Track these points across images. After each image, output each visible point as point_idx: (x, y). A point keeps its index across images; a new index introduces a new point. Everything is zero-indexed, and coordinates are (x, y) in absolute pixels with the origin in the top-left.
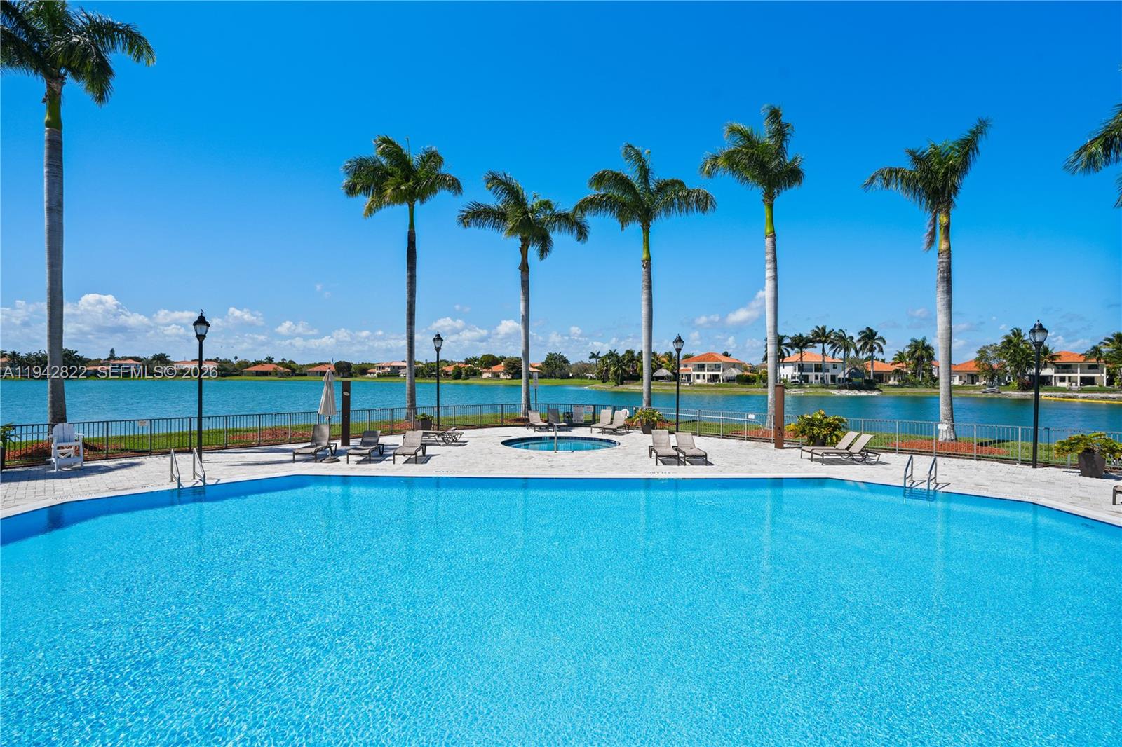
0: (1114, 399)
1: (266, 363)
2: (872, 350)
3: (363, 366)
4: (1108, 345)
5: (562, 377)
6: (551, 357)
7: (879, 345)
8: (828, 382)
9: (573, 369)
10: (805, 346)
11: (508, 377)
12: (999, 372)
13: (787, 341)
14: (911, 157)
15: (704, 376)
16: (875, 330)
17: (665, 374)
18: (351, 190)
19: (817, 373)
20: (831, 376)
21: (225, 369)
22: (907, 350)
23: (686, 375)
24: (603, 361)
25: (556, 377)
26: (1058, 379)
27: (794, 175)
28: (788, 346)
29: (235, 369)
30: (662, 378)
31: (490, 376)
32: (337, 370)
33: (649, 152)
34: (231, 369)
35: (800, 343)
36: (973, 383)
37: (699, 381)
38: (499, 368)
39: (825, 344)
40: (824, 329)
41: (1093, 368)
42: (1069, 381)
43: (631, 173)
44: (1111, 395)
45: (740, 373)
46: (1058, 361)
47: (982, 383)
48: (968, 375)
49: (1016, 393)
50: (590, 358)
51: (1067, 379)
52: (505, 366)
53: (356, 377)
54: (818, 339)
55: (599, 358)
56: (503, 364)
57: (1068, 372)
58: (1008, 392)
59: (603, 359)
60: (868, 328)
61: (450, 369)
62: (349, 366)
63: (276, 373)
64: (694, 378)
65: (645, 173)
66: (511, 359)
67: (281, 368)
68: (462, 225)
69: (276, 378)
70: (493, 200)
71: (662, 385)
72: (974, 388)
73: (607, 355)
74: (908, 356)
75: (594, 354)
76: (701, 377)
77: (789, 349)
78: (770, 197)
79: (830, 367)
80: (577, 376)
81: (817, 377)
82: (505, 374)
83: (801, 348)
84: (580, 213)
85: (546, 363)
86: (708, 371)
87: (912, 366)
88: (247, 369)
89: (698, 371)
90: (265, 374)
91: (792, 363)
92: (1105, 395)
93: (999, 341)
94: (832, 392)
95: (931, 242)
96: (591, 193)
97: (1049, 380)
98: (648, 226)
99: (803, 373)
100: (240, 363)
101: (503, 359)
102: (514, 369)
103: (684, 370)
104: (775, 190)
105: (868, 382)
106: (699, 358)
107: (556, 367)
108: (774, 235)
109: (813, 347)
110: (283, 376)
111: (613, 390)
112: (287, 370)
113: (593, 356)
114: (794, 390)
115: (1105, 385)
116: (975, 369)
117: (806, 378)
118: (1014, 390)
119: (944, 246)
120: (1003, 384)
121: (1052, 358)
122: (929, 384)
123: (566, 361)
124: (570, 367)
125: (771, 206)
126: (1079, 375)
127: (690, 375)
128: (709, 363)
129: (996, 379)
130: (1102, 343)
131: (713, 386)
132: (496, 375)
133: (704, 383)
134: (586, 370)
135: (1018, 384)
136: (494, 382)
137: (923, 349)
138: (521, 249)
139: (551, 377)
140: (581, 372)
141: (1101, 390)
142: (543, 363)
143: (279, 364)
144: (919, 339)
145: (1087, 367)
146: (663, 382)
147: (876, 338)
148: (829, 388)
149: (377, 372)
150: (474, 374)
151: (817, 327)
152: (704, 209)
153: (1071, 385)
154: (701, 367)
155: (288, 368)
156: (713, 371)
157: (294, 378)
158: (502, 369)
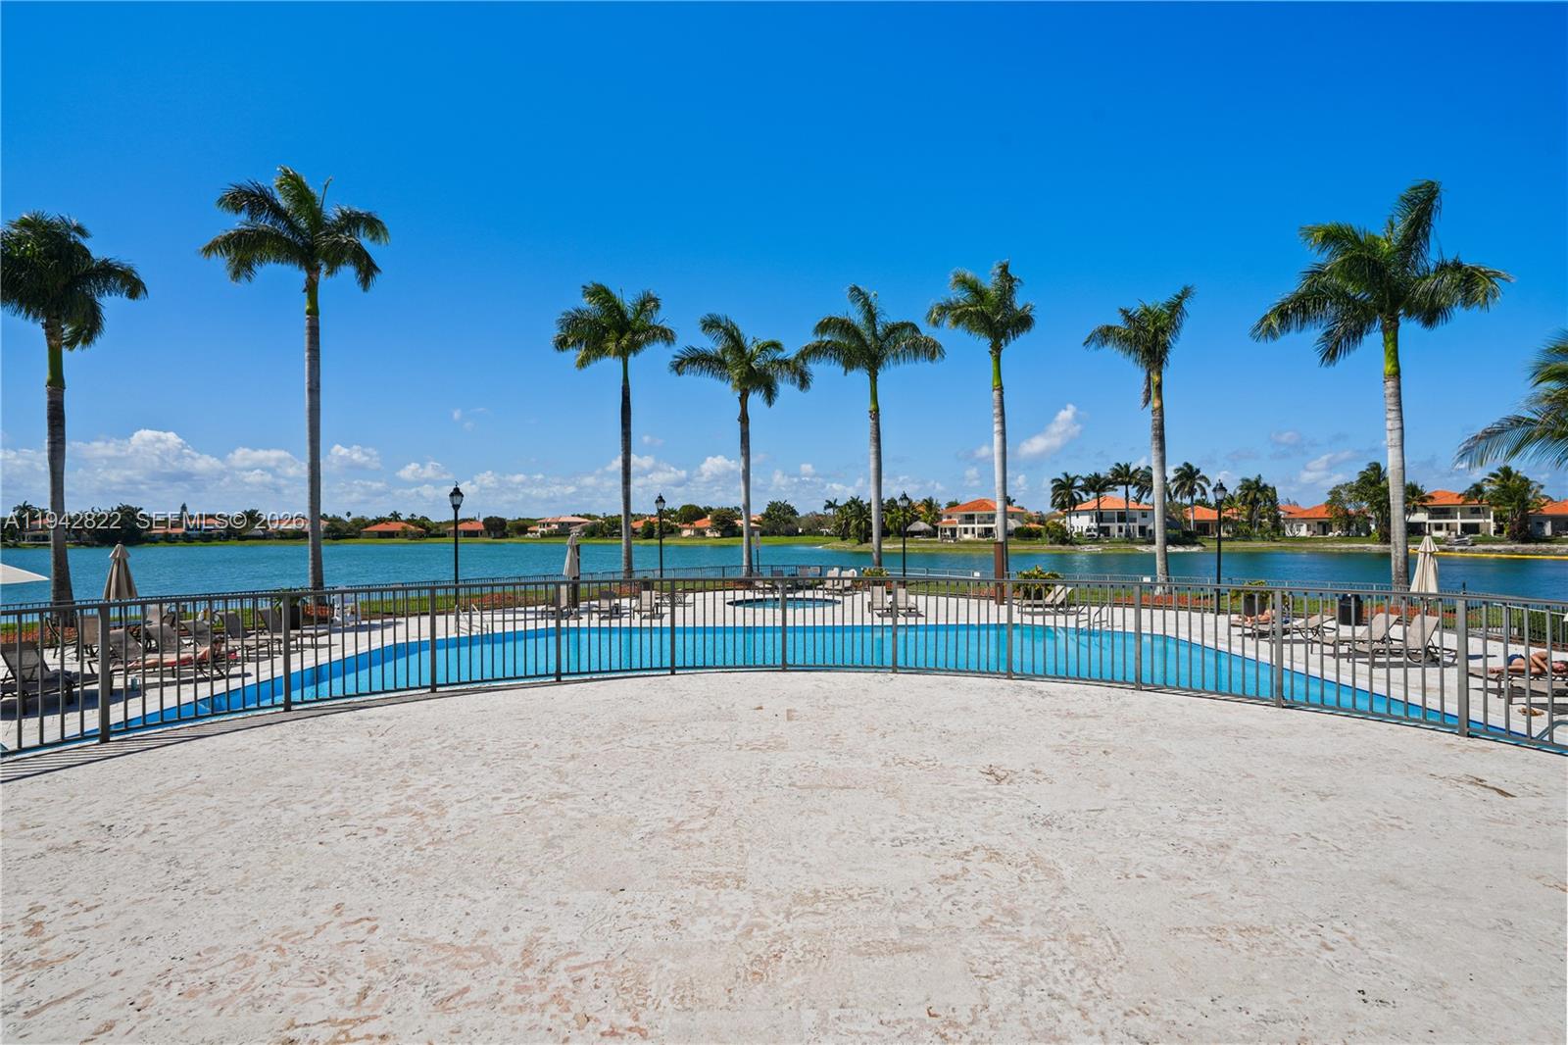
0: (1499, 551)
1: (390, 520)
2: (1192, 492)
3: (521, 522)
4: (1494, 482)
5: (789, 534)
6: (773, 506)
7: (1200, 485)
8: (1135, 536)
9: (803, 523)
10: (1103, 489)
11: (717, 535)
12: (1357, 519)
13: (1079, 483)
14: (1123, 317)
15: (973, 529)
16: (1195, 467)
17: (923, 529)
18: (562, 344)
19: (1121, 524)
20: (1140, 527)
21: (337, 530)
22: (1239, 492)
23: (951, 529)
24: (841, 511)
25: (780, 534)
26: (1432, 527)
27: (1024, 322)
28: (1082, 490)
29: (350, 530)
30: (919, 533)
31: (693, 533)
32: (487, 529)
33: (876, 295)
34: (344, 529)
35: (1097, 485)
36: (1325, 534)
37: (968, 537)
38: (705, 523)
39: (1130, 487)
40: (1127, 467)
41: (1476, 512)
42: (1448, 529)
43: (857, 317)
44: (1495, 547)
45: (1020, 525)
46: (1431, 503)
47: (1336, 534)
48: (1319, 523)
49: (1378, 546)
50: (826, 508)
51: (1444, 527)
52: (712, 520)
53: (512, 537)
54: (1119, 479)
55: (837, 507)
56: (709, 517)
57: (1445, 518)
58: (1367, 545)
59: (841, 509)
60: (1186, 464)
61: (638, 525)
62: (502, 522)
63: (405, 534)
64: (960, 533)
65: (871, 316)
66: (721, 510)
67: (413, 528)
68: (675, 372)
69: (405, 540)
70: (710, 344)
71: (918, 542)
72: (1325, 541)
73: (847, 504)
74: (1240, 501)
75: (830, 503)
76: (970, 531)
77: (1083, 494)
78: (996, 349)
79: (1138, 516)
80: (808, 532)
81: (1120, 529)
82: (712, 531)
83: (1098, 492)
84: (802, 361)
85: (767, 516)
86: (978, 523)
87: (1245, 513)
88: (368, 529)
89: (966, 523)
90: (391, 535)
91: (1088, 512)
92: (1488, 547)
93: (1355, 478)
94: (1139, 548)
95: (1147, 401)
96: (812, 340)
97: (1422, 528)
98: (876, 374)
99: (1101, 525)
100: (354, 521)
101: (709, 510)
102: (726, 523)
103: (947, 523)
104: (1003, 341)
105: (1187, 534)
106: (967, 507)
107: (780, 521)
108: (1002, 388)
109: (1113, 489)
110: (414, 538)
111: (854, 550)
112: (420, 529)
113: (830, 505)
114: (1088, 546)
115: (1492, 534)
116: (1326, 516)
117: (1105, 531)
118: (1376, 542)
119: (1156, 404)
120: (1363, 534)
121: (1423, 500)
122: (1266, 535)
123: (794, 512)
124: (799, 520)
125: (998, 359)
126: (1459, 521)
127: (955, 529)
128: (981, 513)
129: (1354, 528)
130: (1485, 479)
131: (985, 543)
132: (701, 533)
133: (972, 539)
134: (821, 524)
135: (1380, 535)
136: (698, 542)
137: (1258, 491)
138: (740, 399)
139: (773, 534)
140: (814, 527)
141: (1487, 540)
142: (762, 515)
143: (408, 521)
144: (1253, 477)
145: (1469, 511)
146: (920, 538)
147: (1197, 477)
148: (1136, 543)
149: (540, 530)
150: (673, 531)
151: (1118, 465)
152: (932, 357)
153: (1450, 534)
154: (970, 518)
155: (420, 527)
156: (985, 523)
157: (429, 540)
158: (709, 524)
